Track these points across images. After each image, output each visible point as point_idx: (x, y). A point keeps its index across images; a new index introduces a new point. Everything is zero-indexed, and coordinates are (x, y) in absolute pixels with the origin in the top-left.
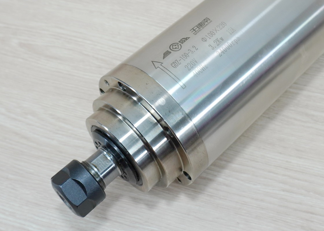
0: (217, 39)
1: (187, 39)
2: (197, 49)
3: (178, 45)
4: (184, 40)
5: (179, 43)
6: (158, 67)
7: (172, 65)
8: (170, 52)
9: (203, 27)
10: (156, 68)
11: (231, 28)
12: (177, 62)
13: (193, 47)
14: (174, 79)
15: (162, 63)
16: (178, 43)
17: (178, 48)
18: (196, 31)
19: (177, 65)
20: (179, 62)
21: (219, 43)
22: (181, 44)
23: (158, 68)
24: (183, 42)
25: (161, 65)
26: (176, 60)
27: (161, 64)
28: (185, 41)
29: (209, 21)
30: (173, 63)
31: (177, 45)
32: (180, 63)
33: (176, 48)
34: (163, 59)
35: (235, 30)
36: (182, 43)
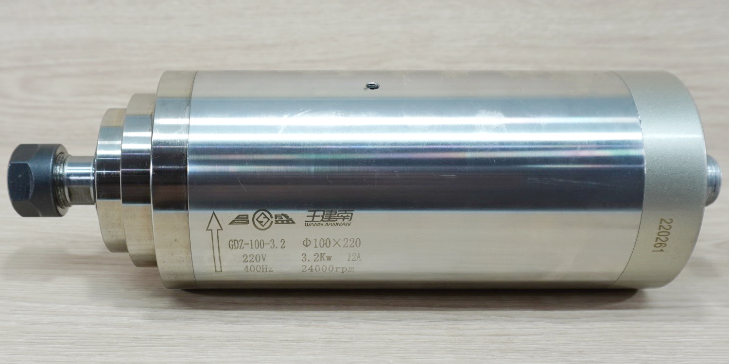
0: (322, 255)
1: (291, 222)
2: (283, 246)
3: (269, 220)
4: (284, 218)
5: (274, 216)
6: (212, 230)
7: (231, 242)
8: (248, 221)
9: (329, 223)
10: (207, 230)
11: (359, 254)
12: (240, 243)
13: (283, 241)
14: (214, 259)
15: (222, 229)
16: (272, 217)
17: (263, 226)
18: (313, 221)
19: (236, 247)
20: (243, 245)
21: (320, 260)
22: (274, 222)
23: (210, 231)
24: (280, 222)
25: (218, 230)
26: (243, 240)
27: (220, 228)
28: (283, 222)
29: (346, 221)
30: (235, 240)
31: (267, 220)
32: (242, 247)
33: (260, 222)
34: (231, 224)
35: (360, 260)
36: (277, 222)
